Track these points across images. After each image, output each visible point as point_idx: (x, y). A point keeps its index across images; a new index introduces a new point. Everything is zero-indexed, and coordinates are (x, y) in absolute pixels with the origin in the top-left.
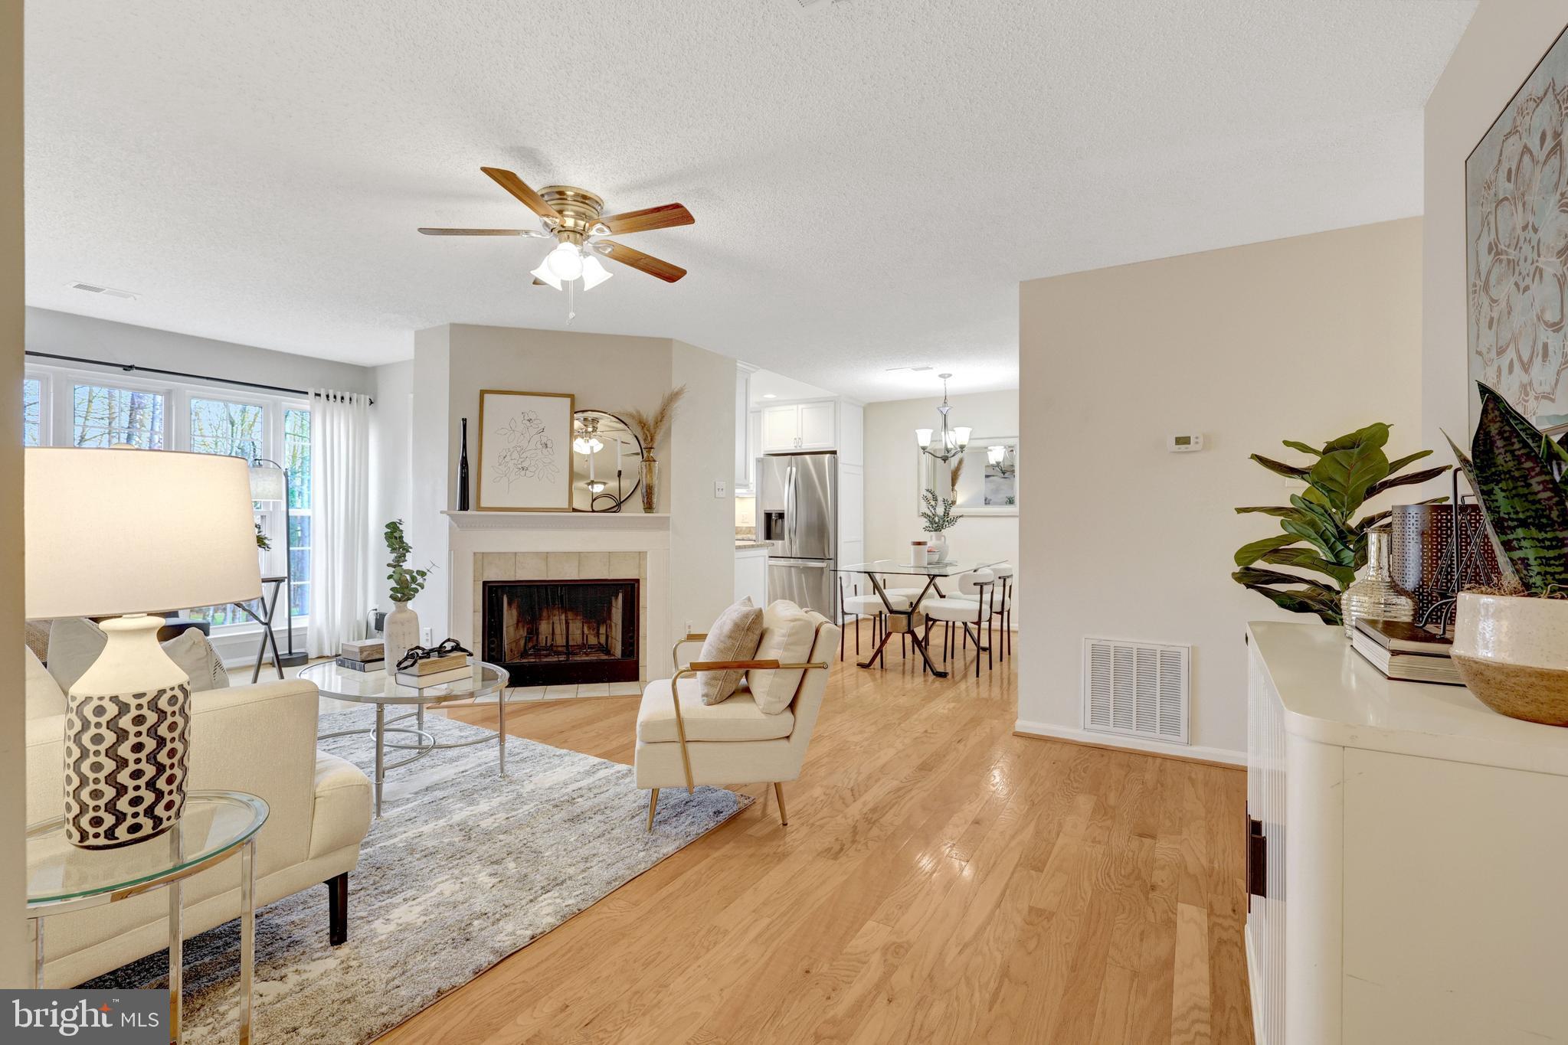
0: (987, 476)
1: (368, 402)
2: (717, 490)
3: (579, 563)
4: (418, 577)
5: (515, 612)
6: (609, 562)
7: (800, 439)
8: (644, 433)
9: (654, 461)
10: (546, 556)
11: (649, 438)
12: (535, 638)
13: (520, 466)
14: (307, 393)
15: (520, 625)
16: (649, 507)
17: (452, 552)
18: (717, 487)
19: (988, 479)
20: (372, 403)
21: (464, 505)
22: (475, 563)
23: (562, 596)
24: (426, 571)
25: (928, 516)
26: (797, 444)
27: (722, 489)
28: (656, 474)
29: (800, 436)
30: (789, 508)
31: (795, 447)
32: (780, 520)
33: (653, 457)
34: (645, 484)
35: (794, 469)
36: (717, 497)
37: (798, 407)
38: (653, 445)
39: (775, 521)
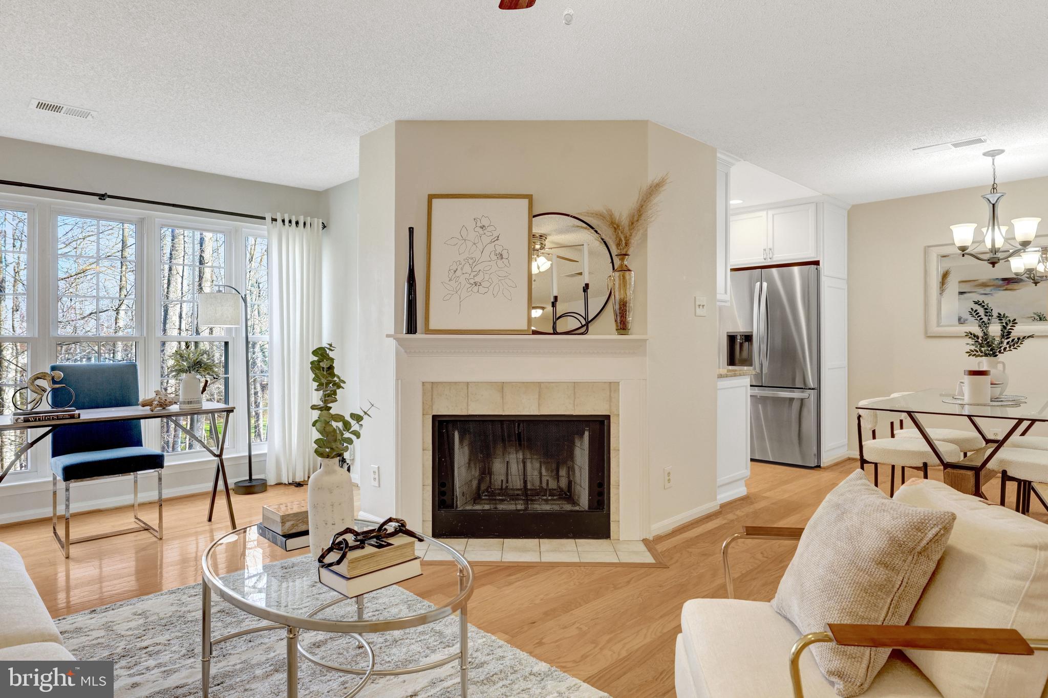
0: (961, 293)
1: (321, 226)
2: (697, 307)
3: (539, 396)
4: (353, 422)
5: (466, 450)
6: (574, 393)
7: (770, 249)
8: (617, 236)
9: (629, 270)
10: (501, 387)
11: (624, 242)
12: (488, 479)
13: (472, 281)
14: (264, 218)
15: (472, 465)
16: (623, 326)
17: (400, 381)
18: (698, 303)
19: (962, 296)
20: (324, 227)
21: (412, 328)
22: (424, 394)
23: (519, 434)
24: (362, 414)
25: (975, 336)
26: (767, 255)
27: (703, 306)
28: (630, 284)
29: (770, 246)
30: (758, 329)
31: (765, 259)
32: (747, 343)
33: (626, 266)
34: (617, 297)
35: (765, 285)
36: (697, 315)
37: (767, 213)
38: (627, 251)
39: (741, 345)
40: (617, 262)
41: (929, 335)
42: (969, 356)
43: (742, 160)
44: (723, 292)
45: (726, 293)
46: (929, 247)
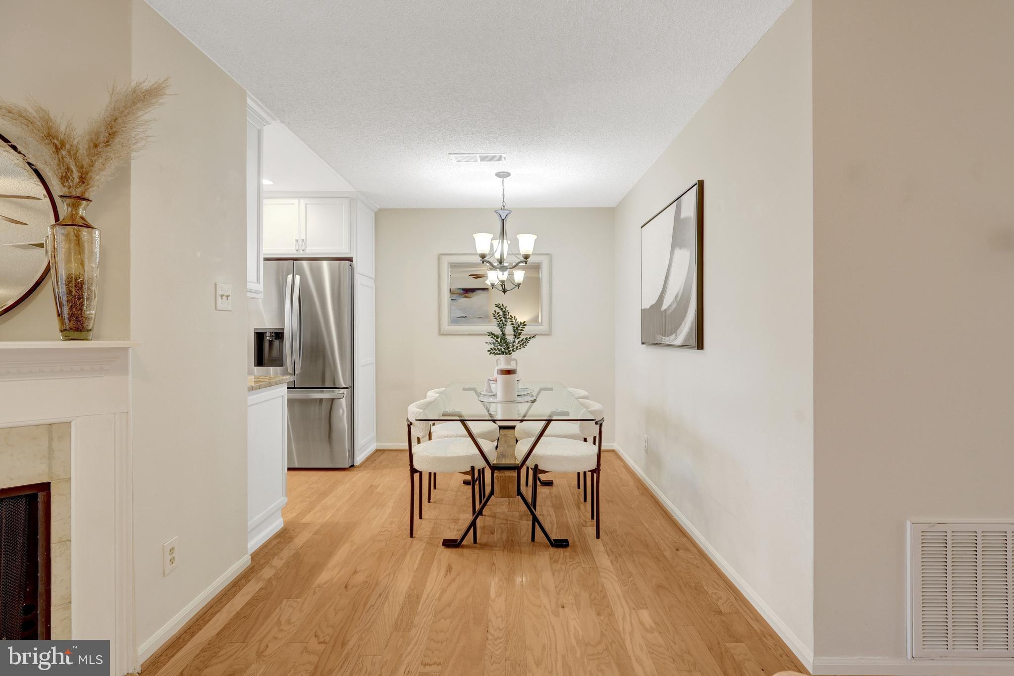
2: (219, 298)
7: (303, 241)
8: (61, 161)
9: (88, 226)
11: (76, 175)
16: (76, 325)
18: (219, 292)
25: (495, 336)
26: (299, 246)
27: (228, 296)
28: (92, 253)
29: (303, 237)
30: (290, 325)
31: (297, 251)
32: (278, 340)
33: (82, 218)
34: (63, 273)
35: (298, 278)
36: (218, 308)
37: (299, 201)
38: (83, 193)
39: (271, 342)
40: (64, 210)
41: (441, 333)
42: (490, 354)
43: (278, 121)
44: (255, 280)
45: (258, 281)
46: (442, 255)
